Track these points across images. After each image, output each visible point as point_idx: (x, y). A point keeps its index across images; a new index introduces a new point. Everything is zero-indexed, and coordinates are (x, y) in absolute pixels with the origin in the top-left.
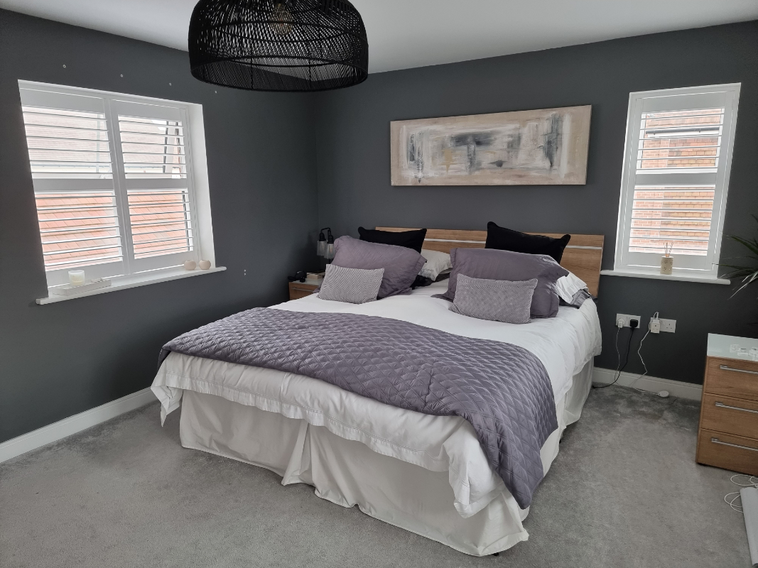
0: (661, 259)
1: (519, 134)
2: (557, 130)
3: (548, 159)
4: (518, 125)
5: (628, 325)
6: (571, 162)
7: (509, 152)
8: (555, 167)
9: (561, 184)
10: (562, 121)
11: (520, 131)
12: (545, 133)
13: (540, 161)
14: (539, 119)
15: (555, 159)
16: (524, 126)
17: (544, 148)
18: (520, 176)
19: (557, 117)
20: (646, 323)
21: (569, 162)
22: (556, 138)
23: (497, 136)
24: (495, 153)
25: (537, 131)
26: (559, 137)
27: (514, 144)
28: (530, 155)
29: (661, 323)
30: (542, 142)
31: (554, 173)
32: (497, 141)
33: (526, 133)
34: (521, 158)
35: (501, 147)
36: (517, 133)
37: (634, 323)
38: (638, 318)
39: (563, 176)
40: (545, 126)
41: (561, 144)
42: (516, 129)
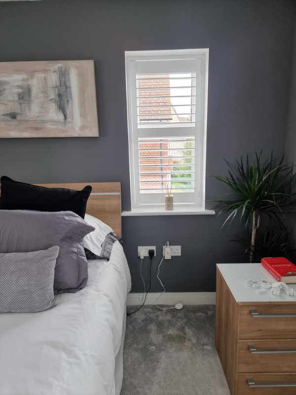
0: (165, 198)
1: (28, 85)
2: (65, 83)
3: (61, 111)
4: (25, 76)
5: (147, 255)
6: (83, 115)
7: (21, 104)
8: (69, 120)
9: (77, 136)
10: (69, 75)
11: (29, 82)
12: (54, 85)
13: (54, 114)
14: (45, 71)
15: (68, 112)
16: (32, 77)
17: (55, 101)
18: (37, 129)
19: (63, 70)
20: (160, 251)
21: (81, 115)
22: (66, 91)
23: (5, 87)
24: (6, 105)
25: (46, 83)
26: (68, 90)
27: (25, 95)
28: (42, 107)
29: (171, 250)
30: (53, 95)
31: (69, 125)
32: (6, 92)
33: (35, 84)
34: (34, 111)
35: (12, 99)
36: (25, 84)
37: (151, 253)
38: (154, 248)
39: (77, 129)
40: (53, 79)
41: (71, 98)
42: (24, 80)
